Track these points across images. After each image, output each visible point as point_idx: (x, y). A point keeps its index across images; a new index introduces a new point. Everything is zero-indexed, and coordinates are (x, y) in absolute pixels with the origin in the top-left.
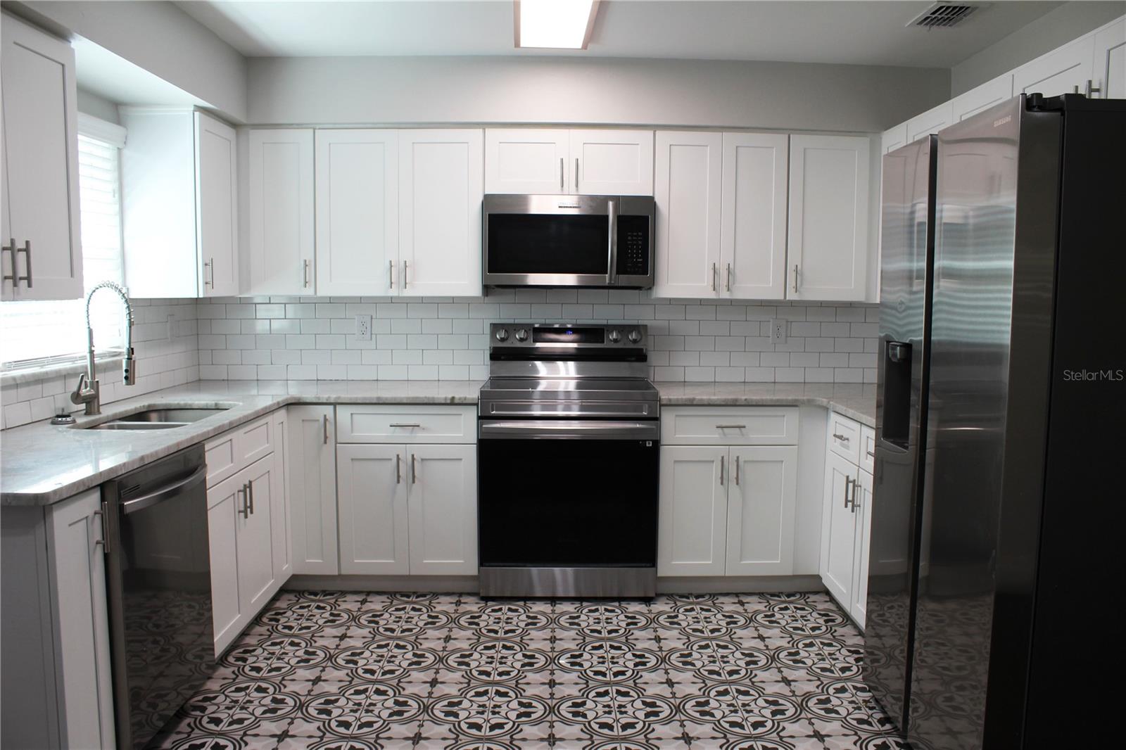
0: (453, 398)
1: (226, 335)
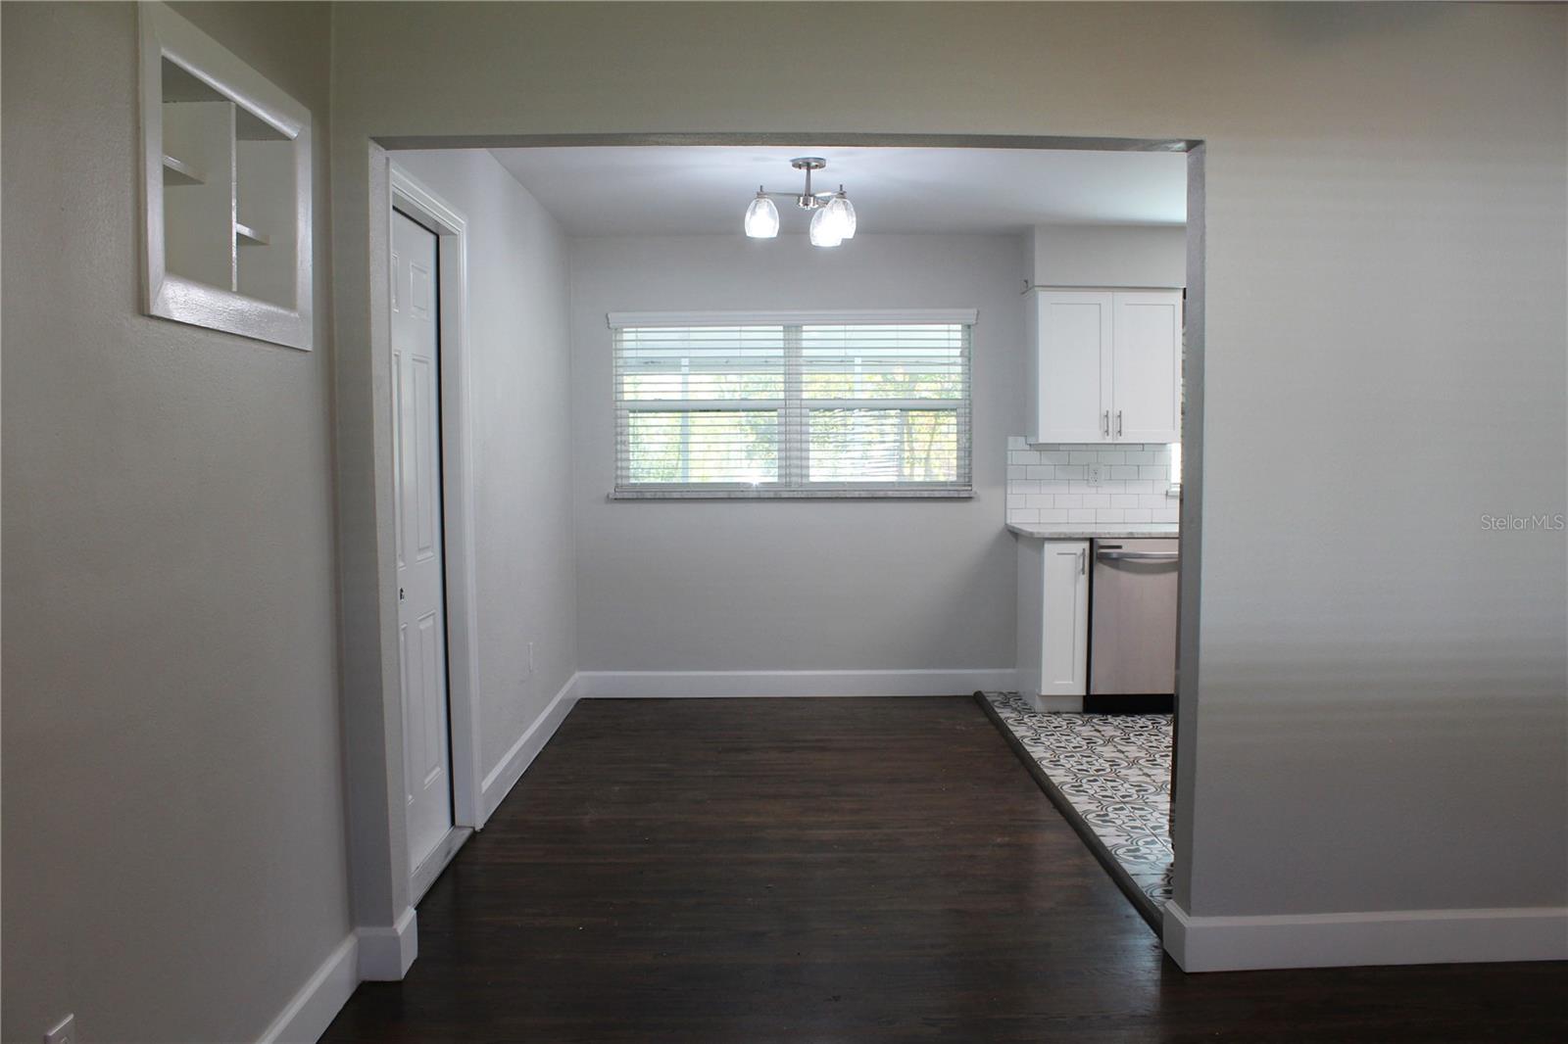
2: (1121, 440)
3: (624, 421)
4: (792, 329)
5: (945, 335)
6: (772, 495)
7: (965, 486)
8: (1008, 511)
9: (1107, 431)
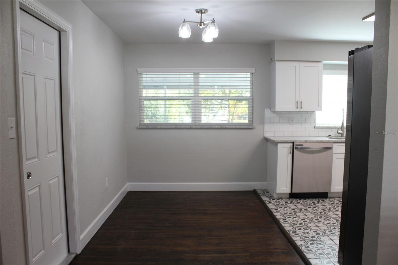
2: (302, 110)
3: (142, 103)
4: (196, 74)
5: (245, 76)
6: (189, 127)
7: (251, 124)
8: (265, 132)
9: (297, 107)
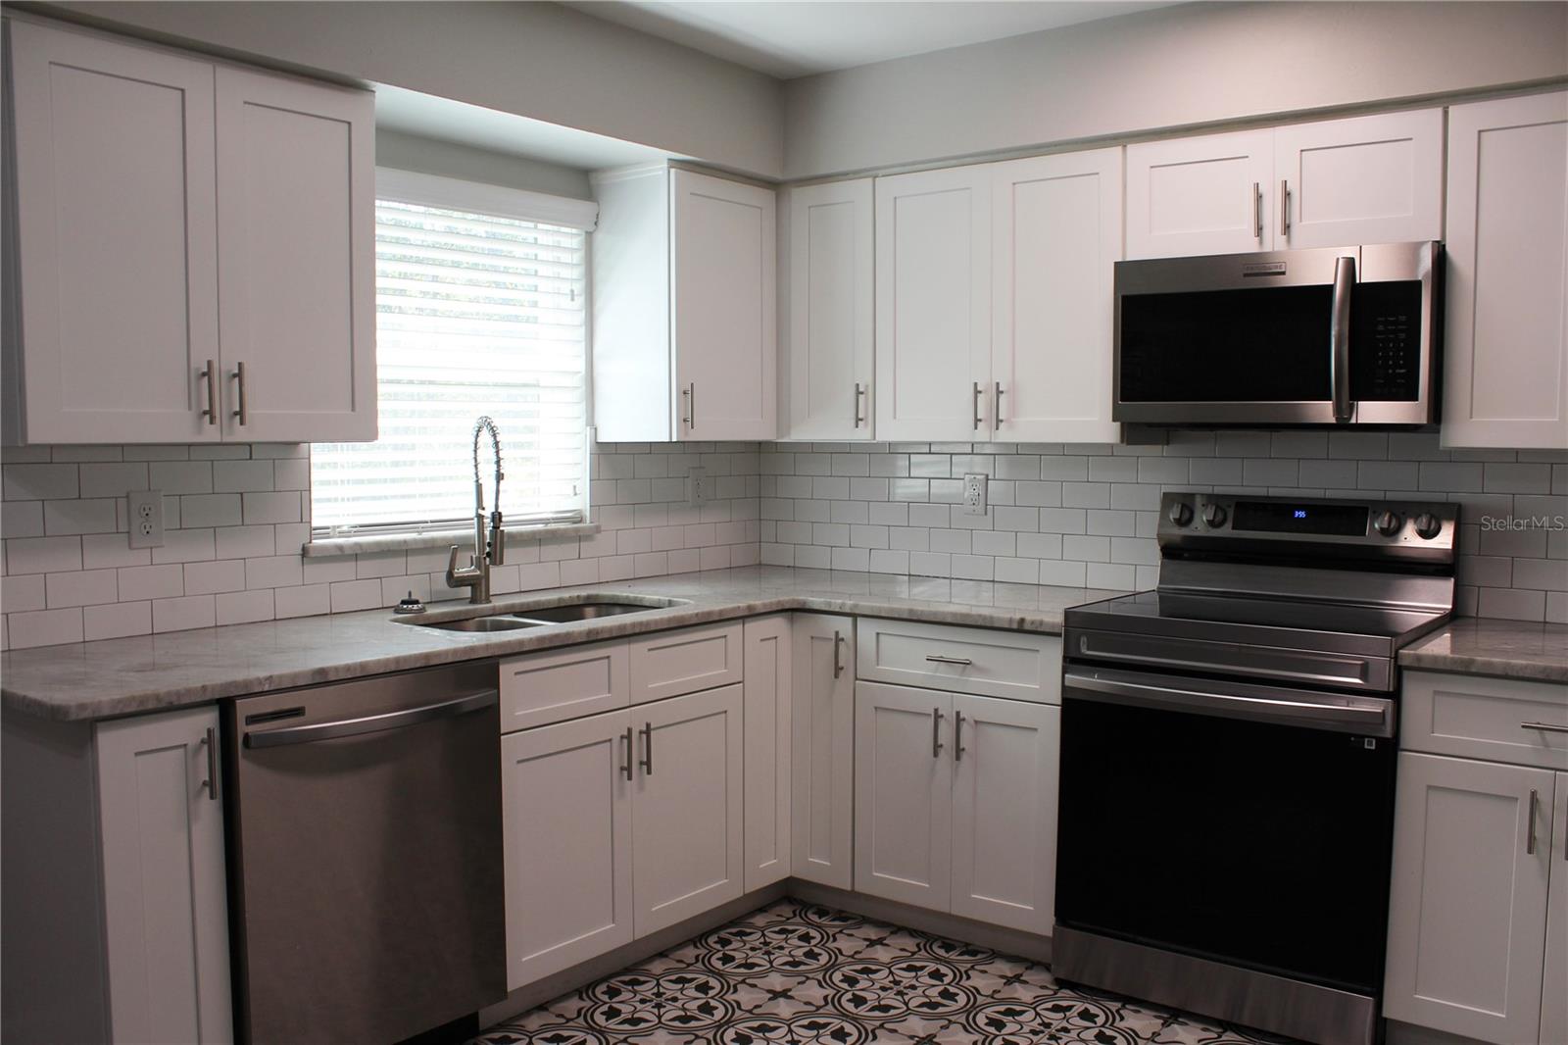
0: (1022, 620)
1: (793, 499)
